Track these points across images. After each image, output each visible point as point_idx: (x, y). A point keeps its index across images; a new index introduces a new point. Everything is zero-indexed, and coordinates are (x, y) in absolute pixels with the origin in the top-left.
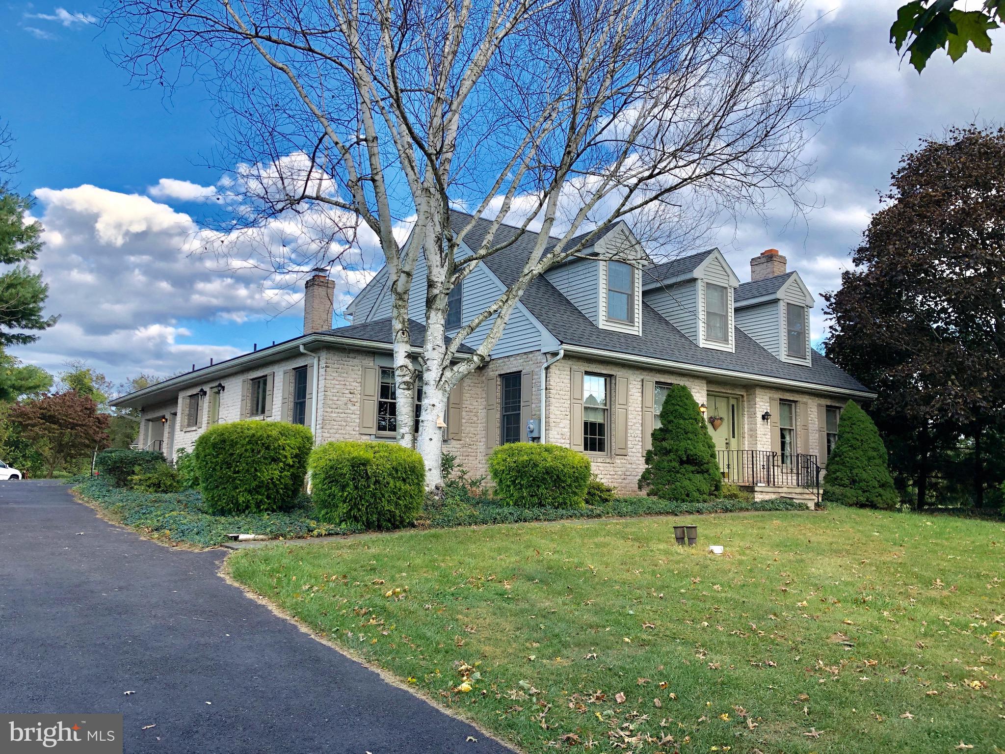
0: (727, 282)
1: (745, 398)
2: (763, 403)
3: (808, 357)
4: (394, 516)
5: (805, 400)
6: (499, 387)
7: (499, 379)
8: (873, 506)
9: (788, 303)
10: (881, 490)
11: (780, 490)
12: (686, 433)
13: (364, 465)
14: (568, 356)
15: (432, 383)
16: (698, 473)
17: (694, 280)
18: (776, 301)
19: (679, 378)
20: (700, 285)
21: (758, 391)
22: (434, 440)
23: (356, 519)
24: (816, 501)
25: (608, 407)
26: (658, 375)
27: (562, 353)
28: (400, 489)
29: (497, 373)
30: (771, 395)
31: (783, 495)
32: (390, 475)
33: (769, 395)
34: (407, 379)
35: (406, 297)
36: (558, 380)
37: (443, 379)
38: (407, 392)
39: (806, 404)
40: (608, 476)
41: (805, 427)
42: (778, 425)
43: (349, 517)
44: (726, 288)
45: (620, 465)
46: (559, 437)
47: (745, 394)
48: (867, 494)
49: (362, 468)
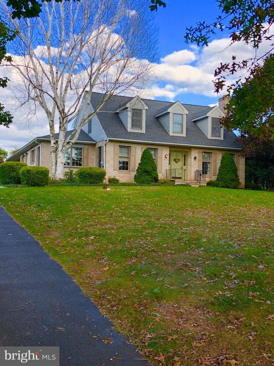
0: (183, 112)
1: (189, 152)
2: (194, 153)
3: (221, 137)
4: (38, 184)
5: (215, 152)
6: (98, 151)
7: (98, 149)
8: (228, 187)
9: (212, 118)
10: (231, 182)
11: (186, 181)
12: (146, 163)
13: (30, 171)
14: (110, 141)
15: (60, 151)
16: (148, 175)
17: (168, 113)
18: (207, 117)
19: (157, 146)
20: (171, 115)
21: (192, 150)
22: (60, 166)
23: (29, 184)
24: (199, 185)
25: (129, 156)
26: (148, 146)
27: (108, 140)
28: (39, 177)
29: (98, 147)
30: (199, 151)
31: (188, 183)
32: (36, 173)
33: (198, 151)
34: (54, 150)
35: (53, 127)
36: (109, 148)
37: (63, 150)
38: (54, 153)
39: (216, 153)
40: (128, 178)
41: (215, 161)
42: (202, 161)
43: (27, 184)
44: (182, 114)
45: (132, 174)
46: (109, 166)
47: (189, 151)
48: (226, 183)
49: (29, 172)
